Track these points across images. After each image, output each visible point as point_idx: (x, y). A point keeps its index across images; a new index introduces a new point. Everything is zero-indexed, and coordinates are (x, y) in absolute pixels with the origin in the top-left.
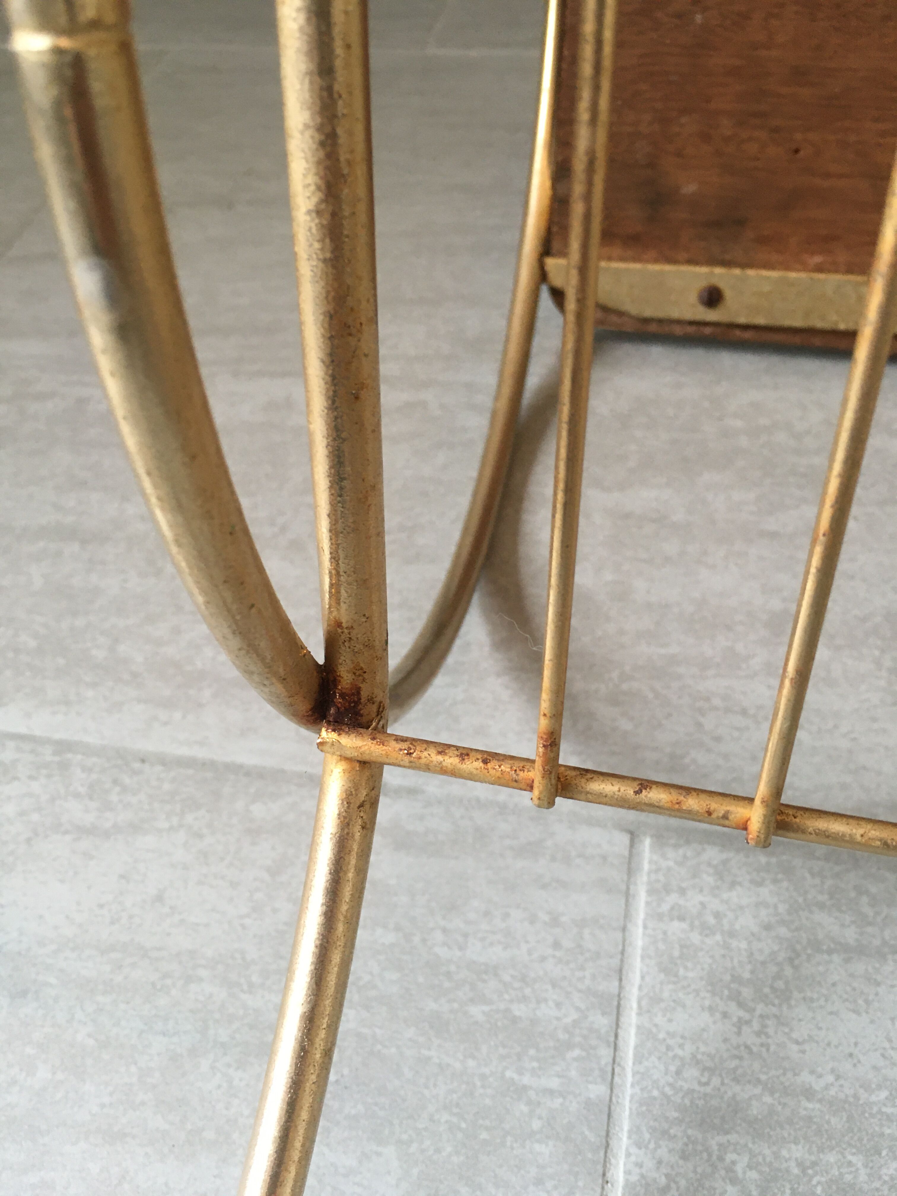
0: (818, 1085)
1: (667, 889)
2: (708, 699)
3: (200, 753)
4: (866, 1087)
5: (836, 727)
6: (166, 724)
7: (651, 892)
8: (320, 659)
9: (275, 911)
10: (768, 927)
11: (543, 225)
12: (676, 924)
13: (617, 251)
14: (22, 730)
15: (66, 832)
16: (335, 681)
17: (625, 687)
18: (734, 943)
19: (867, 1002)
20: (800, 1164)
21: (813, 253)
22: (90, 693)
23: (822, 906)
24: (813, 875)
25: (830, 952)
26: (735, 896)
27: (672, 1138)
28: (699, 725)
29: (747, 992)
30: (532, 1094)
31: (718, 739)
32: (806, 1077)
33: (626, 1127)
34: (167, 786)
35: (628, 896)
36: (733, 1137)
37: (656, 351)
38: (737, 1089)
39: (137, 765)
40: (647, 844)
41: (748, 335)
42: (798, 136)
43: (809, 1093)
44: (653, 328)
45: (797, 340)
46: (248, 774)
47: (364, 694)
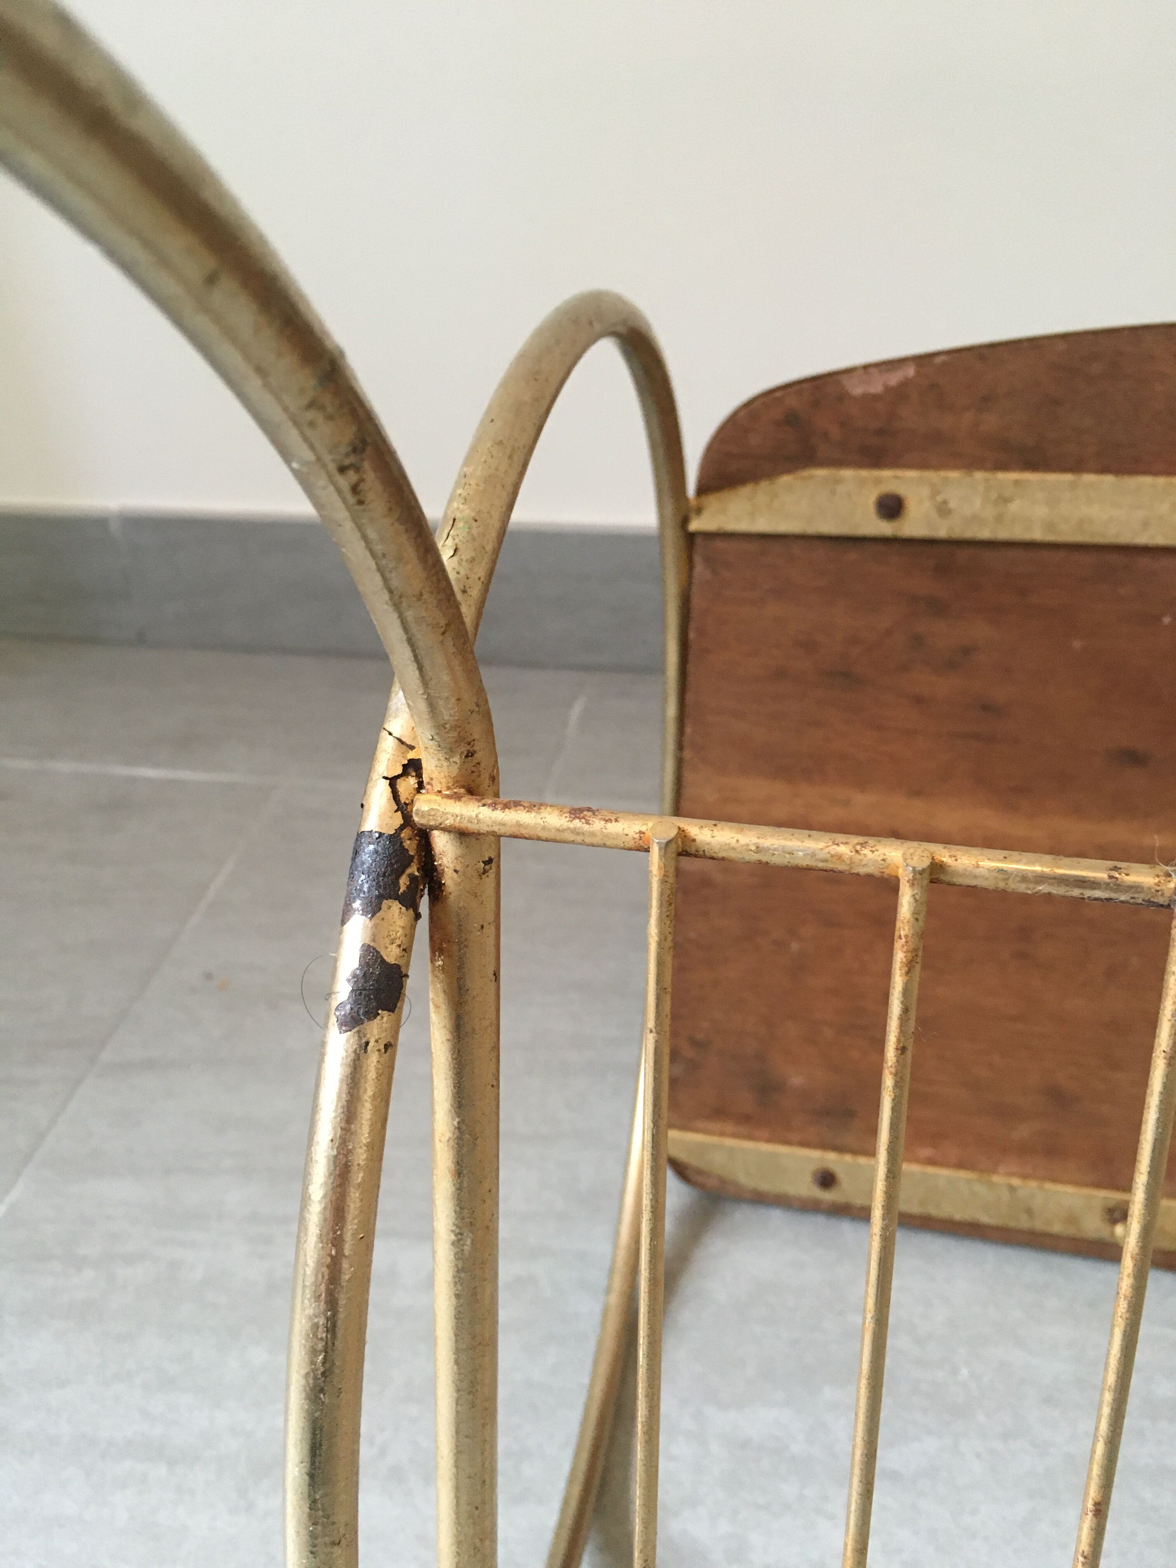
21: (924, 1147)
44: (771, 1199)
45: (917, 1222)
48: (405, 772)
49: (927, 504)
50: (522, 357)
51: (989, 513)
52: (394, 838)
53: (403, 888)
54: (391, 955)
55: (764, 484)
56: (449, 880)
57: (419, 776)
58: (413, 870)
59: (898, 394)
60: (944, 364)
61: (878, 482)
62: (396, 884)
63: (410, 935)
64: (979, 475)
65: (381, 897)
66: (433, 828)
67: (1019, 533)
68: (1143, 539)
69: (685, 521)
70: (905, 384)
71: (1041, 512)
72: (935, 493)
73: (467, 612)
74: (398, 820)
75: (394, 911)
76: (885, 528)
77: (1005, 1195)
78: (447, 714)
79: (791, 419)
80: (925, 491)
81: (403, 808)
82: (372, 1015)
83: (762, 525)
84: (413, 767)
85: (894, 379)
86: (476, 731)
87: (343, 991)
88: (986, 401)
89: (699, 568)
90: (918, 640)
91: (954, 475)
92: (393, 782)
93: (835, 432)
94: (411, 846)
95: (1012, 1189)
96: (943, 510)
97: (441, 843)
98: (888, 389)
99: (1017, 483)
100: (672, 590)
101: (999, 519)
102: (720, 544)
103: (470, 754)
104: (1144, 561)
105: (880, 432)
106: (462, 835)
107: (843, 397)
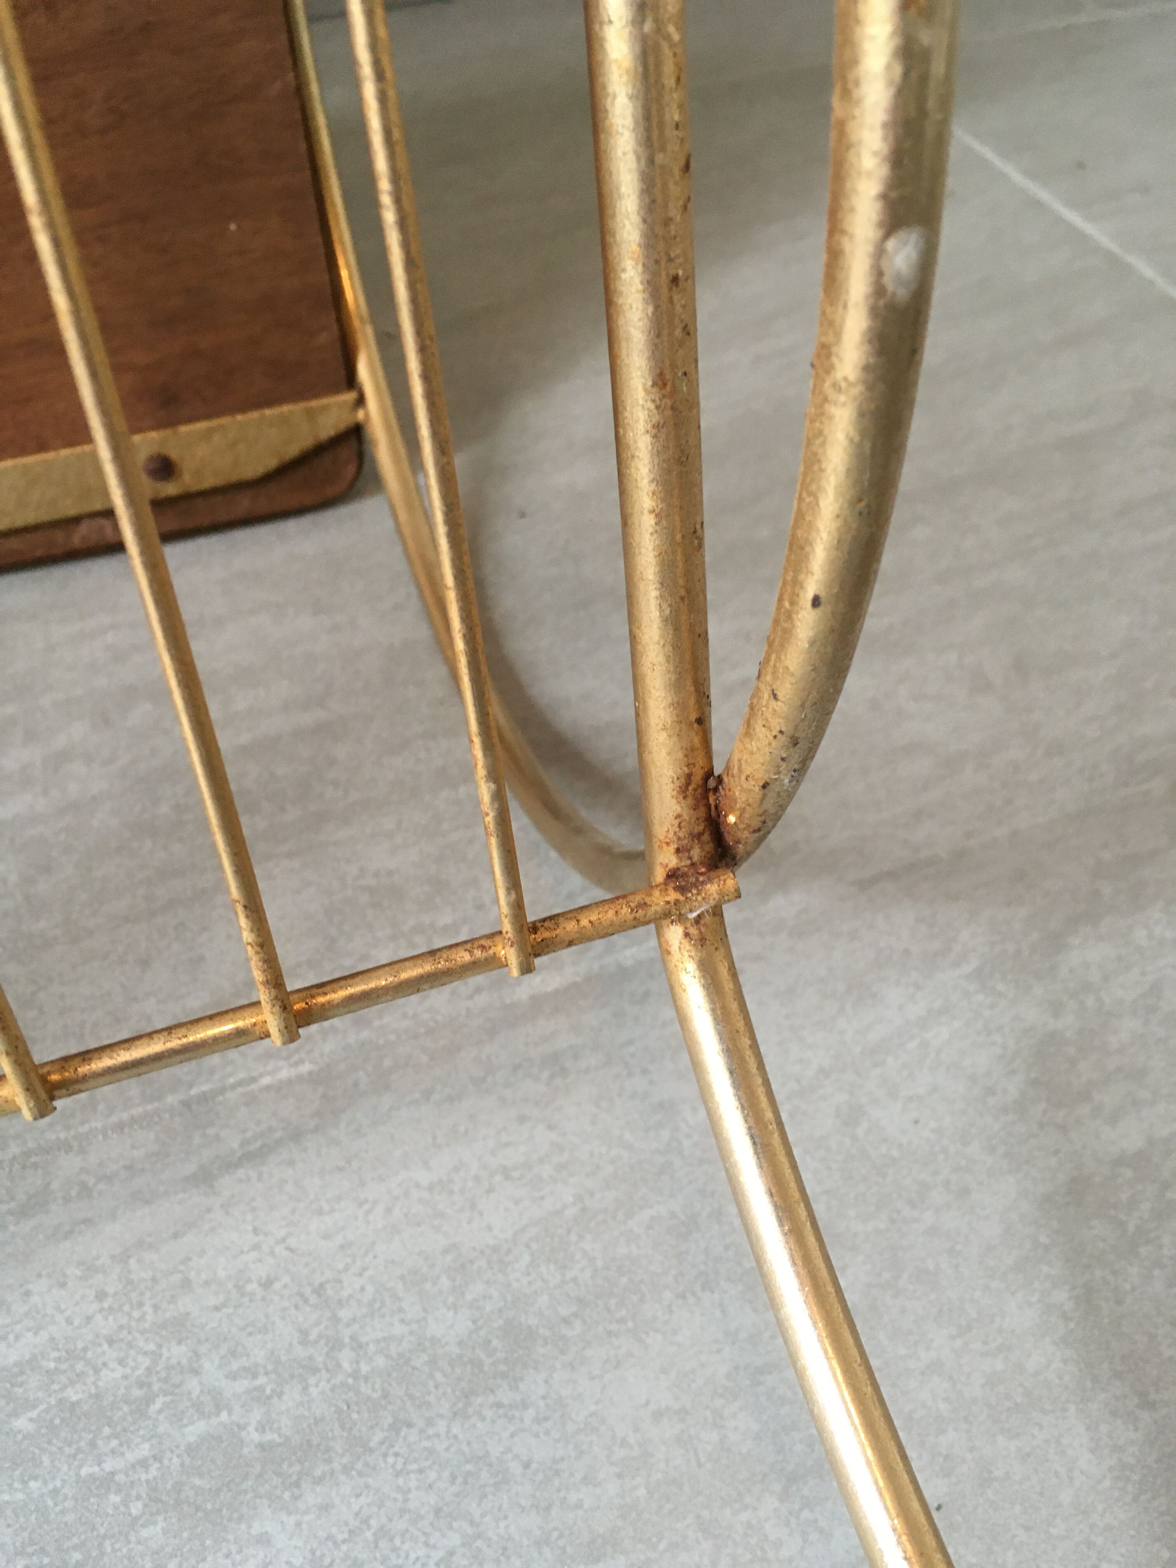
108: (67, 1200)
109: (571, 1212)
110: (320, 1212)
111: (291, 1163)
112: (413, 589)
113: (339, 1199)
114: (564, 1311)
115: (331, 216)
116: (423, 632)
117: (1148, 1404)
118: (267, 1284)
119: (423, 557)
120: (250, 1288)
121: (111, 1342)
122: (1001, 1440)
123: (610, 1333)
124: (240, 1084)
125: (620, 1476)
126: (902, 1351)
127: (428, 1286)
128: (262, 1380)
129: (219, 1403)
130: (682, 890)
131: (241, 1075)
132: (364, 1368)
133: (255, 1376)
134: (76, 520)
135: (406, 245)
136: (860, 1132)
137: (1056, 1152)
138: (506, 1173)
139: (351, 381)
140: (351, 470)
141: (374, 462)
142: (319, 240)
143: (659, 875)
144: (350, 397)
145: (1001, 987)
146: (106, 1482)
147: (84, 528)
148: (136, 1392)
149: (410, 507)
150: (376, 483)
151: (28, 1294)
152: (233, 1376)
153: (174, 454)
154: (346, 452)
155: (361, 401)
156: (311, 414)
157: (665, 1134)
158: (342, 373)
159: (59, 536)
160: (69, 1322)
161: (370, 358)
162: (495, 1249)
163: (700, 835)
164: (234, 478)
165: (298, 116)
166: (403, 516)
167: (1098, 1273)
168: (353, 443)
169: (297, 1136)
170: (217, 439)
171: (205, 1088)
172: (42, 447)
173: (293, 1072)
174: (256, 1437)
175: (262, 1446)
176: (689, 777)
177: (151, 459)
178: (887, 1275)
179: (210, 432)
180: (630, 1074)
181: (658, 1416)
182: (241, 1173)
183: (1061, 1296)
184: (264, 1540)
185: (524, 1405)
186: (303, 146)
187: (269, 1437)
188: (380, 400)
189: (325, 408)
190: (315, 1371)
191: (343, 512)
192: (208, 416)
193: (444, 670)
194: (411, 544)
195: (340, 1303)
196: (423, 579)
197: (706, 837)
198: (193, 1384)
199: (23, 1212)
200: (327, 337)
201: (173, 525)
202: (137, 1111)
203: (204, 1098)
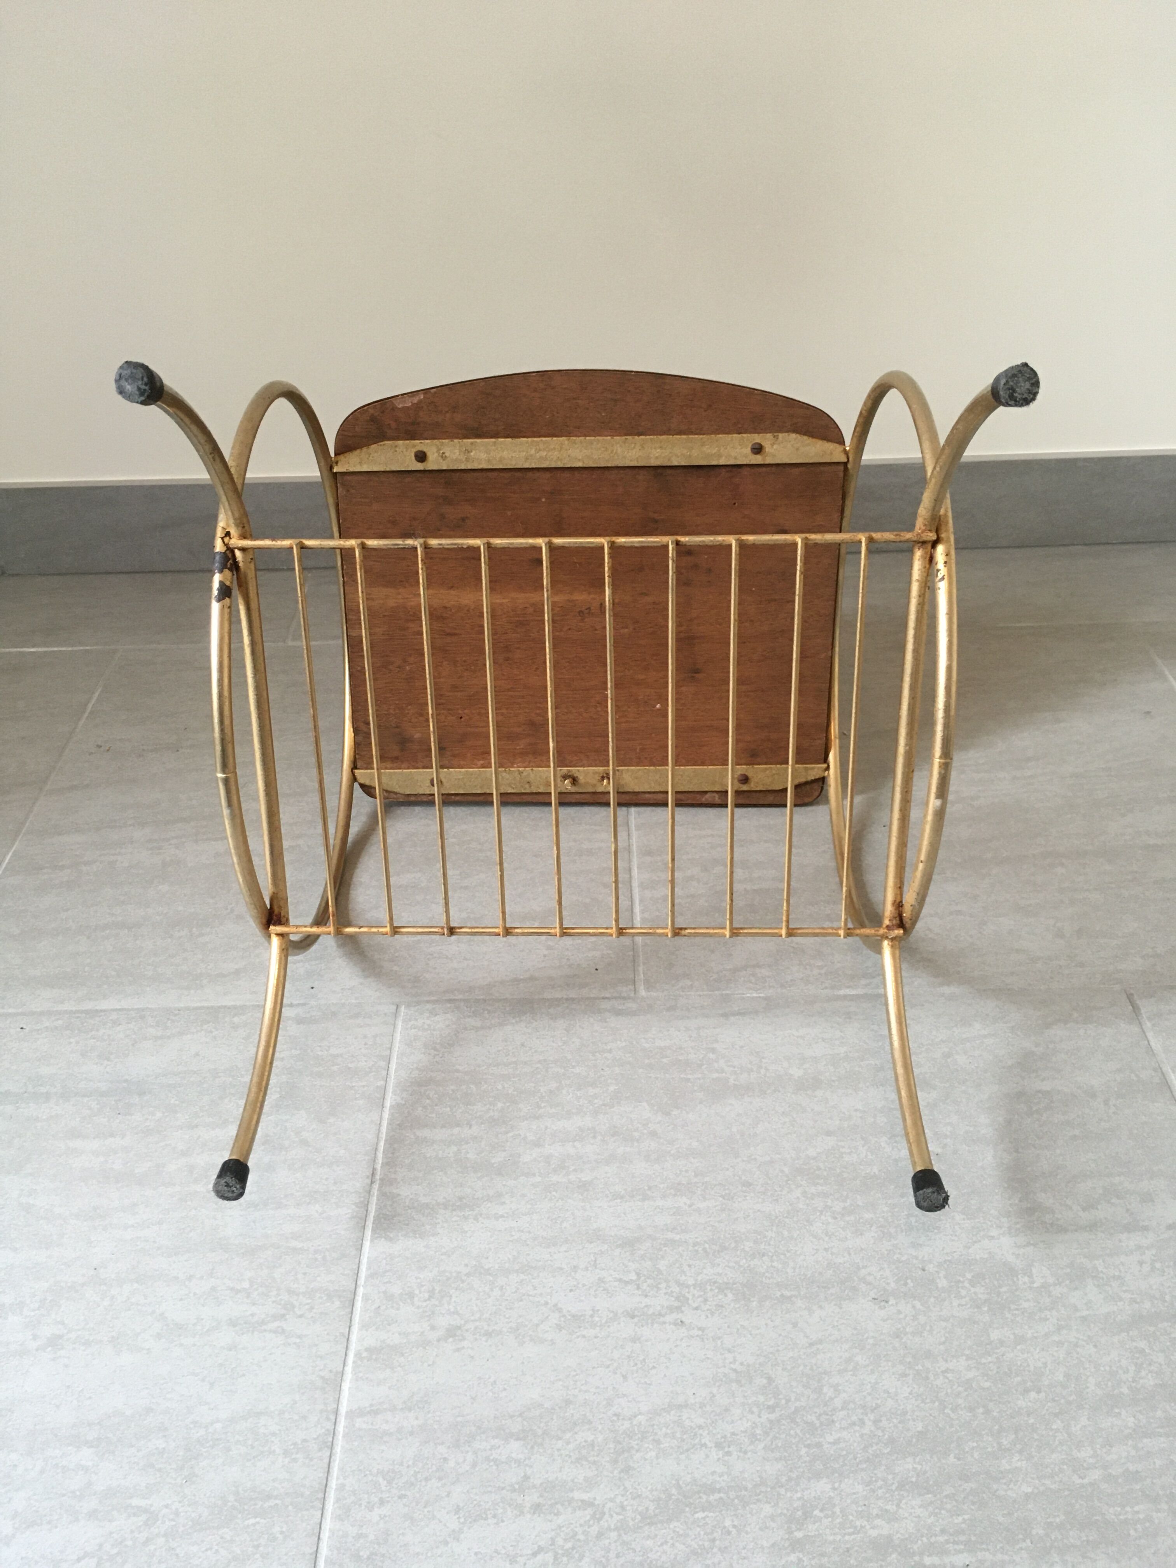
0: (461, 1068)
1: (410, 1020)
2: (432, 955)
3: (206, 1004)
4: (479, 1066)
5: (484, 958)
6: (188, 995)
7: (404, 1021)
8: (269, 907)
9: (248, 1051)
10: (448, 1026)
11: (352, 754)
12: (413, 1030)
13: (389, 765)
14: (118, 1007)
15: (150, 1040)
16: (273, 912)
17: (397, 954)
18: (435, 1032)
19: (482, 1043)
20: (453, 1090)
21: (479, 760)
22: (148, 989)
23: (469, 1017)
24: (467, 1007)
25: (471, 1029)
26: (436, 1018)
27: (407, 1091)
28: (427, 964)
29: (438, 1046)
30: (356, 1088)
31: (435, 968)
32: (458, 1067)
33: (391, 1091)
34: (192, 1017)
35: (394, 1025)
36: (430, 1087)
37: (417, 809)
38: (432, 1074)
39: (177, 1012)
40: (403, 1008)
41: (457, 798)
42: (460, 712)
43: (458, 1071)
44: (412, 799)
45: (481, 798)
46: (229, 1008)
47: (282, 914)
48: (226, 536)
49: (436, 455)
50: (246, 413)
51: (463, 457)
52: (225, 553)
53: (229, 566)
54: (228, 583)
55: (365, 449)
56: (241, 565)
57: (230, 537)
58: (231, 561)
59: (418, 407)
60: (435, 393)
61: (414, 446)
62: (226, 565)
63: (232, 578)
64: (456, 441)
65: (223, 569)
66: (235, 548)
67: (476, 466)
68: (527, 466)
69: (331, 468)
70: (420, 401)
71: (483, 456)
72: (439, 450)
73: (239, 487)
74: (225, 548)
75: (226, 571)
76: (420, 466)
77: (518, 777)
78: (237, 515)
79: (373, 419)
80: (434, 449)
81: (226, 545)
82: (224, 599)
83: (365, 468)
84: (228, 534)
85: (415, 400)
86: (245, 521)
87: (215, 592)
88: (455, 408)
89: (340, 490)
90: (442, 516)
91: (447, 441)
92: (222, 538)
93: (394, 425)
94: (230, 555)
95: (520, 773)
96: (443, 457)
97: (238, 553)
98: (413, 404)
99: (472, 443)
100: (331, 501)
101: (467, 460)
102: (349, 478)
103: (244, 527)
104: (530, 474)
105: (413, 424)
106: (243, 549)
107: (394, 409)
108: (682, 1010)
109: (842, 1055)
110: (761, 1034)
111: (754, 1019)
112: (832, 846)
113: (767, 1032)
114: (833, 1078)
115: (832, 712)
116: (833, 864)
117: (1017, 1151)
118: (742, 1047)
119: (838, 833)
120: (736, 1046)
121: (692, 1048)
122: (964, 1146)
123: (846, 1087)
124: (739, 994)
125: (840, 1120)
126: (941, 1117)
127: (792, 1061)
128: (736, 1069)
129: (723, 1071)
130: (888, 930)
131: (740, 992)
132: (768, 1075)
133: (734, 1068)
134: (706, 792)
135: (853, 757)
136: (949, 1060)
137: (1017, 1083)
138: (823, 1040)
139: (825, 760)
140: (817, 794)
141: (827, 791)
142: (826, 708)
143: (884, 926)
144: (825, 766)
145: (1019, 1033)
146: (688, 1080)
147: (708, 796)
148: (699, 1062)
149: (838, 813)
150: (827, 801)
151: (669, 1030)
152: (729, 1066)
153: (750, 775)
154: (816, 787)
155: (828, 768)
156: (806, 769)
157: (880, 1044)
158: (823, 756)
159: (698, 796)
160: (680, 1040)
161: (835, 754)
162: (815, 1058)
163: (896, 917)
164: (770, 788)
165: (829, 665)
166: (834, 816)
167: (1016, 1117)
168: (821, 783)
169: (756, 1012)
170: (768, 772)
171: (727, 992)
172: (703, 764)
173: (757, 995)
174: (733, 1082)
175: (734, 1084)
176: (895, 901)
177: (742, 775)
178: (943, 1098)
179: (766, 769)
180: (873, 1024)
181: (856, 1110)
182: (737, 1017)
183: (1001, 1119)
184: (731, 1104)
185: (815, 1097)
186: (829, 676)
187: (736, 1083)
188: (836, 772)
189: (813, 768)
190: (752, 1071)
191: (809, 808)
192: (766, 764)
193: (837, 879)
194: (835, 828)
195: (763, 1058)
196: (837, 843)
197: (898, 919)
198: (716, 1065)
199: (668, 1010)
200: (821, 742)
201: (741, 801)
202: (705, 993)
203: (727, 995)
